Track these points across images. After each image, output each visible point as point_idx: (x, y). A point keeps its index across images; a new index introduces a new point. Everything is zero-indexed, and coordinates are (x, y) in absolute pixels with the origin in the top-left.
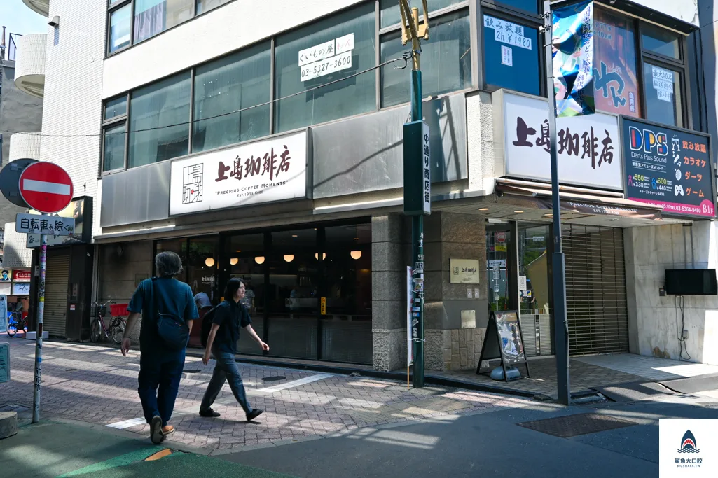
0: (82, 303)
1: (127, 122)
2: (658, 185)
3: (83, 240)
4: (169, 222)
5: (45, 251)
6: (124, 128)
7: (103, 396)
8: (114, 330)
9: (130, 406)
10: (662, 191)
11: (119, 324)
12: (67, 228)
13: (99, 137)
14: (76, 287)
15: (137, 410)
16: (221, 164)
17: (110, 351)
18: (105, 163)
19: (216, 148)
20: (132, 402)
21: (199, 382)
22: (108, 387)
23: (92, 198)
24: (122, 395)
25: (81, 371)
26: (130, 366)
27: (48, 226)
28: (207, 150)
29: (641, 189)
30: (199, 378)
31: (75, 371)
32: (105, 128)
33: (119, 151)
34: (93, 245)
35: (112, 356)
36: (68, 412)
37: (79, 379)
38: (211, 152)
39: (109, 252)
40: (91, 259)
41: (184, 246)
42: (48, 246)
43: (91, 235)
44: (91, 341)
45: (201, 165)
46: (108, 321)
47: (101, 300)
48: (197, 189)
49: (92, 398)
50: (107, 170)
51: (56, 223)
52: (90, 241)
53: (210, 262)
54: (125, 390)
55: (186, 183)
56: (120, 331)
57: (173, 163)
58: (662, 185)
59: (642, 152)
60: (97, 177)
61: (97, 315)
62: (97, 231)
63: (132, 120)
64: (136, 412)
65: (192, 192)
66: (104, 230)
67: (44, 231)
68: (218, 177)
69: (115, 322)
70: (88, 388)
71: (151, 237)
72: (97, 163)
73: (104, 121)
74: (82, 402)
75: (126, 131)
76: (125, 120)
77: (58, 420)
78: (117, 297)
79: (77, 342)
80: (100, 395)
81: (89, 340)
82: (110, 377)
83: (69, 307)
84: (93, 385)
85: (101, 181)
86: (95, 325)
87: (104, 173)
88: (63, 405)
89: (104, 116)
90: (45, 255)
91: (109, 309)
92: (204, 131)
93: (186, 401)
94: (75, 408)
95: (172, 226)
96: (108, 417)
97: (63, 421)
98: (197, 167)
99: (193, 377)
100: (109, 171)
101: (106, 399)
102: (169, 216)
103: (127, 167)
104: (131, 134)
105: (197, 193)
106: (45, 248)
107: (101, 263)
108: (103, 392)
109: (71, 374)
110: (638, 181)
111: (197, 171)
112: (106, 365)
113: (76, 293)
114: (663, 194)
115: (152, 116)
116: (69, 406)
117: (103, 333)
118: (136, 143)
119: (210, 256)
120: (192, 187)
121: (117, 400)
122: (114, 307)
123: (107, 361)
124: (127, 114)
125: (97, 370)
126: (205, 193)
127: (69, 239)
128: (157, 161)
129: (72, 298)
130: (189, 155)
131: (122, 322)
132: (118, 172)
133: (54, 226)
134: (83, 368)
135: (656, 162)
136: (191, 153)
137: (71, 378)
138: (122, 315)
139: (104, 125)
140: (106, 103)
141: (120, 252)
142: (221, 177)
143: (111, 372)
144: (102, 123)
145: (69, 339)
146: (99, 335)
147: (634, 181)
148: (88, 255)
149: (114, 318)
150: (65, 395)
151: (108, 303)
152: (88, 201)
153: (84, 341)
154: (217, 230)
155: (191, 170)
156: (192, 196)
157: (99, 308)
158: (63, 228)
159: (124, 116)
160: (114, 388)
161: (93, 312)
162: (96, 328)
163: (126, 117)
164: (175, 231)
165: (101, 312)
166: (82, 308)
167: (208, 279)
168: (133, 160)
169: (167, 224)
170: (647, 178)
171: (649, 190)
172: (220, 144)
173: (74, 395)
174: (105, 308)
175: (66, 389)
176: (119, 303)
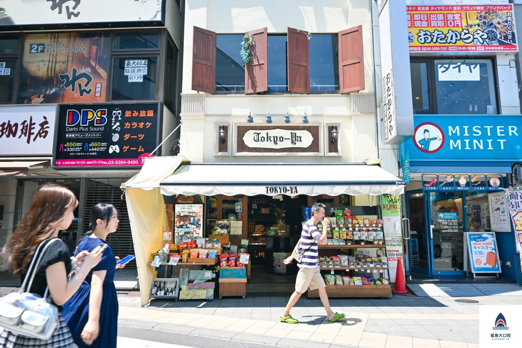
2: (91, 147)
10: (94, 151)
29: (72, 152)
58: (94, 147)
59: (78, 126)
110: (69, 147)
114: (96, 153)
135: (92, 131)
147: (66, 148)
170: (79, 144)
171: (80, 152)
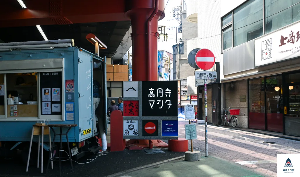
0: (218, 109)
1: (232, 25)
3: (216, 81)
4: (255, 70)
5: (206, 86)
6: (231, 28)
7: (231, 149)
8: (232, 121)
9: (244, 155)
11: (234, 118)
12: (214, 76)
13: (220, 35)
14: (215, 102)
15: (247, 157)
16: (282, 37)
17: (231, 130)
18: (224, 46)
19: (279, 29)
20: (244, 154)
21: (276, 148)
22: (233, 146)
23: (219, 63)
24: (239, 150)
25: (220, 138)
26: (241, 138)
27: (207, 76)
28: (273, 31)
30: (276, 146)
31: (218, 138)
32: (223, 30)
33: (229, 40)
34: (221, 83)
35: (232, 132)
36: (218, 154)
37: (220, 141)
38: (276, 31)
39: (227, 86)
40: (220, 89)
41: (263, 81)
42: (207, 84)
43: (219, 79)
44: (222, 126)
45: (271, 39)
46: (229, 117)
47: (225, 107)
48: (269, 52)
49: (227, 150)
50: (225, 49)
51: (210, 74)
52: (219, 82)
53: (277, 89)
54: (240, 148)
55: (263, 49)
56: (234, 121)
57: (255, 41)
60: (221, 53)
61: (224, 114)
62: (222, 77)
63: (235, 23)
64: (247, 158)
65: (266, 54)
66: (225, 76)
67: (206, 78)
68: (280, 44)
69: (232, 117)
70: (224, 145)
71: (247, 78)
72: (220, 47)
73: (222, 27)
74: (223, 151)
75: (232, 30)
76: (232, 24)
77: (215, 157)
78: (232, 106)
79: (216, 125)
80: (230, 149)
81: (221, 125)
82: (233, 141)
83: (212, 111)
84: (226, 144)
85: (222, 54)
86: (224, 118)
87: (223, 51)
88: (216, 151)
89: (222, 25)
90: (206, 88)
91: (229, 112)
92: (271, 21)
93: (271, 156)
94: (220, 153)
95: (256, 72)
96: (235, 159)
97: (217, 157)
98: (268, 41)
99: (272, 146)
100: (225, 50)
101: (233, 151)
102: (255, 67)
103: (234, 47)
104: (234, 31)
105: (269, 54)
106: (206, 85)
107: (225, 91)
108: (231, 148)
109: (216, 138)
111: (269, 43)
112: (230, 136)
113: (215, 105)
115: (244, 19)
116: (218, 152)
117: (227, 122)
118: (237, 34)
119: (277, 86)
120: (266, 51)
121: (237, 152)
122: (231, 111)
123: (230, 134)
124: (232, 21)
125: (227, 138)
126: (273, 53)
127: (211, 82)
128: (247, 41)
129: (214, 106)
130: (264, 35)
131: (235, 118)
132: (230, 50)
133: (209, 76)
134: (221, 137)
136: (265, 34)
137: (217, 140)
138: (235, 114)
139: (222, 29)
140: (222, 18)
141: (232, 86)
142: (282, 43)
143: (233, 140)
144: (222, 28)
145: (213, 124)
146: (226, 123)
148: (219, 88)
149: (231, 116)
150: (215, 147)
151: (228, 109)
152: (218, 64)
153: (219, 125)
154: (281, 72)
155: (265, 43)
156: (266, 56)
157: (225, 111)
158: (212, 76)
159: (231, 23)
160: (235, 146)
161: (222, 113)
162: (224, 120)
163: (232, 23)
164: (258, 74)
165: (226, 113)
166: (218, 111)
167: (277, 97)
168: (236, 43)
169: (254, 71)
172: (280, 26)
173: (219, 148)
174: (227, 111)
175: (215, 144)
176: (233, 109)
